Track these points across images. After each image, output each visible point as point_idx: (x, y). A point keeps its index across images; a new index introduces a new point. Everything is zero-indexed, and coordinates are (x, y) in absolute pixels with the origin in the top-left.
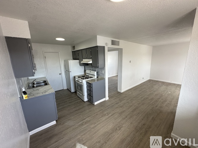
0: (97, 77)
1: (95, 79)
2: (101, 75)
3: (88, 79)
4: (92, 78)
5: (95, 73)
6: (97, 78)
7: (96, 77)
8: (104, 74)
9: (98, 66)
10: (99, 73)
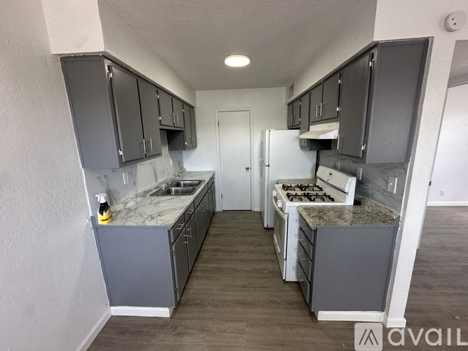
0: (357, 203)
1: (343, 207)
2: (378, 196)
3: (311, 200)
4: (332, 200)
5: (350, 185)
6: (358, 208)
7: (349, 201)
8: (398, 199)
9: (364, 152)
10: (370, 186)
